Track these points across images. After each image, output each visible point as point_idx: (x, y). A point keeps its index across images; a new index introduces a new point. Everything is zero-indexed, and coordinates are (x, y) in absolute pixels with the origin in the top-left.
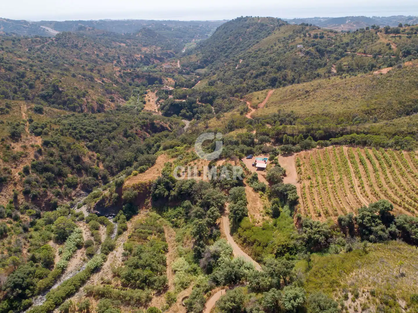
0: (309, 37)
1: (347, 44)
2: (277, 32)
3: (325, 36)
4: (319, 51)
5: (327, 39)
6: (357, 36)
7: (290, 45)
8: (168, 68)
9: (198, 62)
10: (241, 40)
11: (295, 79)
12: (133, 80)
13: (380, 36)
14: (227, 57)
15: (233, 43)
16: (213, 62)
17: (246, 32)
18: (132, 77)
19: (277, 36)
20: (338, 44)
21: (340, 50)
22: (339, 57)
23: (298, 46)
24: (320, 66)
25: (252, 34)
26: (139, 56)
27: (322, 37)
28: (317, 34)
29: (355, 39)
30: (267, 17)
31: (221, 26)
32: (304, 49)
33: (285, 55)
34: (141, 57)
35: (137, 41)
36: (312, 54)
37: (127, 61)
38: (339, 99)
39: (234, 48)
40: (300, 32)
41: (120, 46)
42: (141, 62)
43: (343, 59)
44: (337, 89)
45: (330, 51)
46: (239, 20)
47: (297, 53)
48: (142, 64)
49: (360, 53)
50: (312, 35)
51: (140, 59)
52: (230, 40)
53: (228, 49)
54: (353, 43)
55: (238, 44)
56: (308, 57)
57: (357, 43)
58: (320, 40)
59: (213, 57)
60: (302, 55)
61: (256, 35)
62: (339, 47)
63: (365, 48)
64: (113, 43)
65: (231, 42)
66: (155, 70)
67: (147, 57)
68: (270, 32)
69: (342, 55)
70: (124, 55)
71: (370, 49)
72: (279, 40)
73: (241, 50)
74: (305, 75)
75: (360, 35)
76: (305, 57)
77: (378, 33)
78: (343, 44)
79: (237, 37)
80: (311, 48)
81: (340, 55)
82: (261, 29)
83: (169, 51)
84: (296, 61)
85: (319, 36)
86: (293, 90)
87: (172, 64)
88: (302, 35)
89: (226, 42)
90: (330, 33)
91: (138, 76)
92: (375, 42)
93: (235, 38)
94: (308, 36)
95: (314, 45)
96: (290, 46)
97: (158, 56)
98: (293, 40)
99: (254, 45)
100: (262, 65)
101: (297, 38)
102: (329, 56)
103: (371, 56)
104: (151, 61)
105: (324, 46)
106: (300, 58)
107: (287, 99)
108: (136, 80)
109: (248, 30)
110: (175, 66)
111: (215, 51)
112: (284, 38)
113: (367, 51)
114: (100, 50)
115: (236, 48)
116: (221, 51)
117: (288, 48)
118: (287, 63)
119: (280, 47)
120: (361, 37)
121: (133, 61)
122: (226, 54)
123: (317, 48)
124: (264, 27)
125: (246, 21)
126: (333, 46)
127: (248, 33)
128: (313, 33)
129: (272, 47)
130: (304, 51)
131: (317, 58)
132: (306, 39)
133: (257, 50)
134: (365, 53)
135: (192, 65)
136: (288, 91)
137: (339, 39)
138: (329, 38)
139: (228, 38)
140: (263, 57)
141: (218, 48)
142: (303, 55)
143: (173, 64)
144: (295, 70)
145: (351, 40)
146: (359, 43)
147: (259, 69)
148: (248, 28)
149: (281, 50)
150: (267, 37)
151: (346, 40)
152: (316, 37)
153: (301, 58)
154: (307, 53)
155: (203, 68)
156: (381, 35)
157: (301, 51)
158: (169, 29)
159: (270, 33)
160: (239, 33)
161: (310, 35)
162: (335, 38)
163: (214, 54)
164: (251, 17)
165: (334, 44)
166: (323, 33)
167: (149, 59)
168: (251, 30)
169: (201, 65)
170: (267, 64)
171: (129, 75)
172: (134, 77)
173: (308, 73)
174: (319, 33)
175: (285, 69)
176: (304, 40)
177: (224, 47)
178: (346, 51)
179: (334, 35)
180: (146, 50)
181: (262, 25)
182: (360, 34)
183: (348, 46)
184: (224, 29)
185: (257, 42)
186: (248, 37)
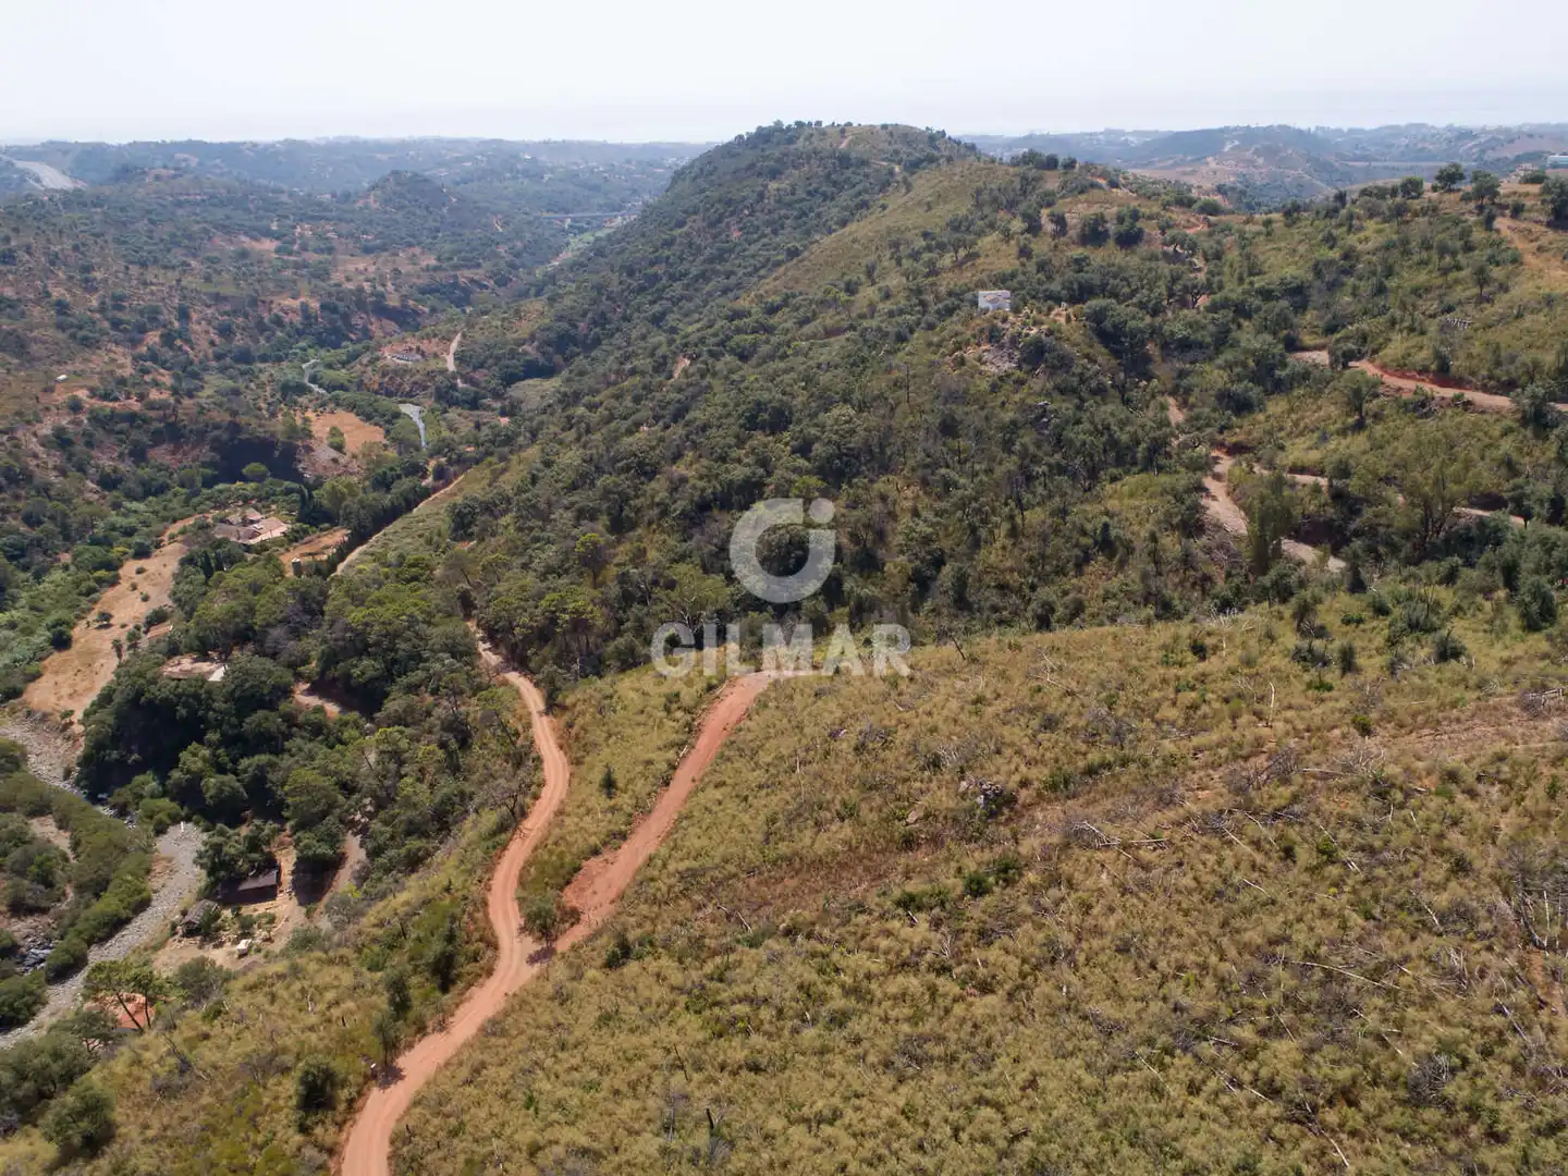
0: (1055, 235)
1: (1298, 294)
2: (896, 200)
3: (1150, 229)
4: (1109, 335)
5: (1157, 248)
6: (1352, 240)
7: (946, 282)
8: (395, 372)
9: (532, 338)
10: (735, 235)
11: (939, 562)
12: (139, 455)
13: (1520, 244)
14: (657, 320)
15: (699, 250)
16: (597, 342)
17: (761, 196)
18: (135, 435)
19: (888, 222)
20: (1233, 291)
21: (1250, 338)
22: (1255, 392)
23: (985, 298)
24: (1123, 456)
25: (789, 205)
26: (296, 304)
27: (1129, 240)
28: (1101, 219)
29: (1346, 257)
30: (884, 127)
31: (692, 165)
32: (1013, 326)
33: (896, 360)
34: (305, 307)
35: (344, 228)
36: (1064, 363)
37: (226, 332)
38: (1347, 1095)
39: (696, 279)
40: (1011, 205)
41: (244, 254)
42: (300, 333)
43: (1277, 406)
44: (1289, 853)
45: (1185, 345)
46: (764, 136)
47: (970, 354)
48: (302, 344)
49: (1401, 369)
50: (1072, 220)
51: (297, 319)
52: (688, 234)
53: (673, 278)
54: (1333, 286)
55: (720, 257)
56: (1039, 382)
57: (1366, 287)
58: (1119, 257)
59: (601, 320)
60: (999, 364)
61: (805, 214)
62: (1242, 311)
63: (1433, 327)
64: (219, 241)
65: (690, 245)
66: (342, 374)
67: (334, 310)
68: (866, 197)
69: (1269, 376)
70: (218, 298)
71: (1477, 349)
72: (896, 245)
73: (725, 291)
74: (1014, 533)
75: (1371, 236)
76: (1021, 382)
77: (1502, 223)
78: (1267, 295)
79: (719, 221)
80: (1061, 315)
81: (1255, 378)
82: (835, 184)
83: (464, 276)
84: (960, 411)
85: (1112, 227)
86: (886, 737)
87: (425, 345)
88: (1017, 225)
89: (669, 243)
90: (1178, 216)
91: (173, 434)
92: (1504, 288)
93: (712, 225)
94: (1049, 227)
95: (1079, 294)
96: (943, 290)
97: (393, 301)
98: (962, 253)
99: (778, 264)
100: (752, 423)
101: (988, 242)
102: (1182, 374)
103: (1502, 401)
104: (351, 328)
105: (1142, 305)
106: (984, 385)
107: (818, 863)
108: (161, 455)
109: (773, 185)
110: (436, 356)
111: (615, 288)
112: (925, 235)
113: (1457, 365)
114: (87, 280)
115: (704, 276)
116: (642, 289)
117: (930, 298)
118: (902, 420)
119: (887, 296)
120: (1387, 248)
121: (261, 327)
122: (657, 308)
123: (1097, 317)
124: (848, 173)
125: (791, 141)
126: (1203, 301)
127: (770, 202)
128: (1077, 213)
129: (851, 289)
130: (1014, 341)
131: (1100, 391)
132: (1041, 247)
133: (777, 299)
134: (1444, 375)
135: (498, 359)
136: (845, 746)
137: (1233, 255)
138: (1173, 241)
139: (681, 224)
140: (784, 357)
141: (631, 273)
142: (1007, 366)
143: (430, 346)
144: (948, 485)
145: (1317, 269)
146: (1381, 290)
147: (723, 459)
148: (774, 174)
149: (891, 314)
150: (844, 223)
151: (1283, 264)
152: (1094, 234)
153: (994, 388)
154: (1035, 355)
155: (547, 372)
156: (1527, 235)
157: (994, 336)
158: (534, 173)
159: (865, 205)
160: (729, 203)
161: (1060, 221)
162: (1207, 244)
163: (605, 305)
164: (819, 123)
165: (1208, 288)
166: (1135, 216)
167: (346, 317)
168: (785, 184)
169: (542, 360)
170: (779, 421)
171: (124, 426)
172: (145, 439)
173: (1036, 517)
174: (1111, 212)
175: (885, 468)
176: (1025, 252)
177: (659, 269)
178: (1293, 345)
179: (1202, 228)
180: (355, 271)
181: (844, 160)
182: (1371, 225)
183: (1301, 308)
184: (694, 179)
185: (793, 253)
186: (768, 224)
